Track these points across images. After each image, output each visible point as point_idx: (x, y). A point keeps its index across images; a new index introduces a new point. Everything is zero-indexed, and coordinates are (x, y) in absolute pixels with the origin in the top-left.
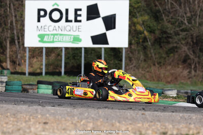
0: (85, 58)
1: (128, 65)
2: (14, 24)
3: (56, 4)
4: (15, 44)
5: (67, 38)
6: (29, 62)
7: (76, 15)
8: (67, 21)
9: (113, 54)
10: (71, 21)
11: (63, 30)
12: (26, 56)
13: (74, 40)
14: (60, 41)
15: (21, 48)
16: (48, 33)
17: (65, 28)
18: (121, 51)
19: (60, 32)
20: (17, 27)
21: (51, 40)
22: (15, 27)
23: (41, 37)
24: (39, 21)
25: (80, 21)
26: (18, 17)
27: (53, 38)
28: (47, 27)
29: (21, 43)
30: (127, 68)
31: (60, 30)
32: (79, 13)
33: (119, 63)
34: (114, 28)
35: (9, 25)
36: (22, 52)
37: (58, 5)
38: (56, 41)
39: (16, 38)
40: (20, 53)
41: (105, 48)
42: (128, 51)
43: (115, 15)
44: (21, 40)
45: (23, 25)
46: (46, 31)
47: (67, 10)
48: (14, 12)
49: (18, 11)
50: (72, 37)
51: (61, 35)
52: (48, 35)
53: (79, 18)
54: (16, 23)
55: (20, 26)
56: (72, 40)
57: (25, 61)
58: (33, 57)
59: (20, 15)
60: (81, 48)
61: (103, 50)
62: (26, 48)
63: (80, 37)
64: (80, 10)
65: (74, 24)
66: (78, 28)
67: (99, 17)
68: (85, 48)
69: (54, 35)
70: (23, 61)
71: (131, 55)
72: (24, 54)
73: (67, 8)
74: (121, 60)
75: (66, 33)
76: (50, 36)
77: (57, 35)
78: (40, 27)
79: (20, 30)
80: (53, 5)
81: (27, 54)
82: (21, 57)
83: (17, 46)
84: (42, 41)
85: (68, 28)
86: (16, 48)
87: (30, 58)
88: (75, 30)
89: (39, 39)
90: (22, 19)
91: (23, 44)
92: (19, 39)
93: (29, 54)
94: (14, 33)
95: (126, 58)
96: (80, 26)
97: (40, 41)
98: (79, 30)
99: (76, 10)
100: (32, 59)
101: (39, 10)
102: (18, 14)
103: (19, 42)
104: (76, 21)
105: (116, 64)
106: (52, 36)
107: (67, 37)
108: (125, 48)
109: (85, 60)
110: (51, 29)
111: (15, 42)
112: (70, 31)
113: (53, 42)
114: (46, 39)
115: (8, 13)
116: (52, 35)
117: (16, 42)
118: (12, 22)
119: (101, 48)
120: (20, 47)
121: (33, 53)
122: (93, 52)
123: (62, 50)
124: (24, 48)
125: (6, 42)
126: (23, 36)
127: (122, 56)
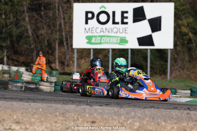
0: (131, 59)
1: (173, 66)
2: (63, 26)
3: (103, 7)
4: (64, 46)
5: (114, 40)
6: (77, 62)
7: (123, 17)
8: (114, 23)
9: (158, 55)
10: (118, 23)
11: (110, 32)
12: (74, 57)
13: (120, 42)
14: (107, 43)
15: (70, 49)
16: (96, 34)
17: (112, 30)
18: (166, 52)
19: (107, 34)
20: (65, 29)
21: (99, 42)
22: (63, 29)
23: (89, 39)
24: (87, 23)
25: (127, 23)
26: (66, 20)
27: (101, 40)
28: (95, 29)
29: (69, 45)
30: (173, 68)
31: (107, 32)
32: (125, 15)
33: (164, 64)
34: (160, 30)
35: (58, 27)
36: (70, 53)
37: (105, 8)
38: (103, 43)
39: (64, 39)
40: (68, 54)
41: (151, 50)
42: (173, 53)
43: (160, 17)
44: (69, 42)
45: (71, 27)
46: (94, 33)
47: (114, 13)
48: (63, 14)
49: (67, 13)
50: (119, 38)
51: (108, 36)
52: (96, 36)
53: (125, 20)
54: (64, 26)
55: (68, 28)
56: (119, 42)
57: (73, 62)
58: (81, 58)
59: (68, 17)
60: (127, 49)
61: (149, 51)
62: (74, 49)
63: (127, 39)
64: (127, 12)
65: (120, 26)
66: (125, 30)
67: (145, 19)
68: (131, 49)
69: (101, 37)
70: (71, 62)
71: (176, 56)
72: (72, 55)
73: (114, 10)
74: (167, 61)
75: (113, 34)
76: (97, 38)
77: (104, 36)
78: (87, 29)
79: (68, 32)
80: (101, 8)
81: (76, 55)
82: (69, 58)
83: (66, 47)
84: (89, 42)
85: (115, 30)
86: (65, 50)
87: (78, 59)
88: (121, 31)
89: (87, 41)
90: (70, 21)
91: (72, 45)
92: (67, 40)
93: (77, 56)
94: (62, 35)
95: (171, 59)
96: (127, 28)
97: (87, 43)
98: (126, 32)
99: (123, 13)
100: (80, 60)
101: (87, 13)
102: (67, 16)
103: (67, 44)
104: (123, 23)
105: (162, 65)
106: (100, 38)
107: (114, 38)
108: (171, 49)
109: (131, 61)
110: (98, 30)
111: (63, 44)
112: (117, 32)
113: (100, 43)
114: (93, 40)
115: (57, 15)
116: (99, 36)
117: (65, 43)
118: (60, 24)
119: (147, 49)
120: (68, 49)
121: (82, 54)
122: (139, 53)
123: (109, 51)
124: (73, 49)
125: (55, 44)
126: (71, 37)
127: (167, 57)
